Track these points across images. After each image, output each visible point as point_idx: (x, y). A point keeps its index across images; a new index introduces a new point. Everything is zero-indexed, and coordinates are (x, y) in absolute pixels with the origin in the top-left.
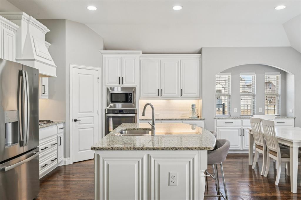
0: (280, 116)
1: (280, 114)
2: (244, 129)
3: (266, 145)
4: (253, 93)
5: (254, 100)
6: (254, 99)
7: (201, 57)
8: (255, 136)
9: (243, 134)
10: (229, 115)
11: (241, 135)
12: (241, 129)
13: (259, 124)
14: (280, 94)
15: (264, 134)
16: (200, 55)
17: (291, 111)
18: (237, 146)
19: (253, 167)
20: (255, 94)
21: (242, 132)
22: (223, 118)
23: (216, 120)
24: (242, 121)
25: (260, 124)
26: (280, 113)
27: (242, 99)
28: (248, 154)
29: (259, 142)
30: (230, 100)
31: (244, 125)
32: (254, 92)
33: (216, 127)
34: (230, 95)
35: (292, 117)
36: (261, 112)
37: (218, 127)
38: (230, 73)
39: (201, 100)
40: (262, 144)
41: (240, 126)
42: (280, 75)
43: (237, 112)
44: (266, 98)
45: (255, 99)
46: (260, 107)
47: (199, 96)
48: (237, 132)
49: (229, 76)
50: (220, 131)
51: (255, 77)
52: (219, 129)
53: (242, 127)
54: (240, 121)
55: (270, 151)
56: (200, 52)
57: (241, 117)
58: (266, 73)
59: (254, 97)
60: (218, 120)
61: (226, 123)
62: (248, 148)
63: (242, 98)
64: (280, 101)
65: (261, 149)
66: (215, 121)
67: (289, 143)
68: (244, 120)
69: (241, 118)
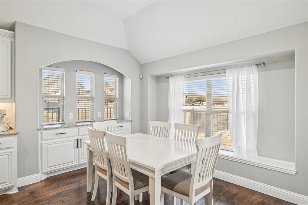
0: (118, 119)
1: (118, 118)
2: (81, 139)
3: (111, 170)
4: (91, 96)
5: (93, 104)
6: (92, 102)
7: (14, 37)
8: (95, 154)
9: (80, 146)
10: (63, 122)
11: (77, 147)
12: (77, 140)
13: (101, 139)
14: (118, 97)
15: (108, 153)
16: (12, 32)
17: (127, 114)
18: (73, 162)
19: (93, 199)
20: (94, 96)
21: (79, 143)
22: (51, 128)
23: (40, 131)
24: (79, 129)
25: (103, 139)
26: (118, 116)
27: (80, 102)
28: (86, 168)
29: (102, 164)
30: (63, 104)
31: (81, 134)
32: (93, 94)
33: (40, 142)
34: (63, 97)
35: (129, 121)
36: (100, 116)
37: (43, 142)
38: (64, 69)
39: (14, 104)
40: (105, 167)
41: (76, 136)
42: (118, 79)
43: (72, 118)
44: (105, 102)
45: (94, 102)
46: (99, 111)
47: (9, 97)
48: (73, 144)
49: (62, 72)
50: (48, 147)
51: (94, 77)
52: (45, 144)
53: (79, 137)
54: (76, 129)
55: (116, 179)
56: (12, 28)
57: (78, 124)
58: (105, 74)
59: (93, 100)
60: (44, 132)
61: (56, 134)
62: (86, 161)
63: (79, 100)
64: (118, 104)
65: (104, 174)
66: (40, 134)
67: (148, 171)
68: (81, 128)
69: (77, 126)
